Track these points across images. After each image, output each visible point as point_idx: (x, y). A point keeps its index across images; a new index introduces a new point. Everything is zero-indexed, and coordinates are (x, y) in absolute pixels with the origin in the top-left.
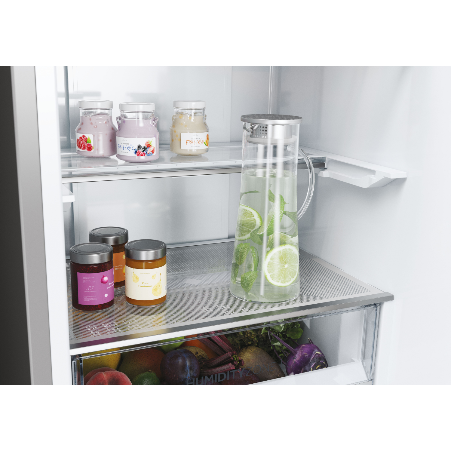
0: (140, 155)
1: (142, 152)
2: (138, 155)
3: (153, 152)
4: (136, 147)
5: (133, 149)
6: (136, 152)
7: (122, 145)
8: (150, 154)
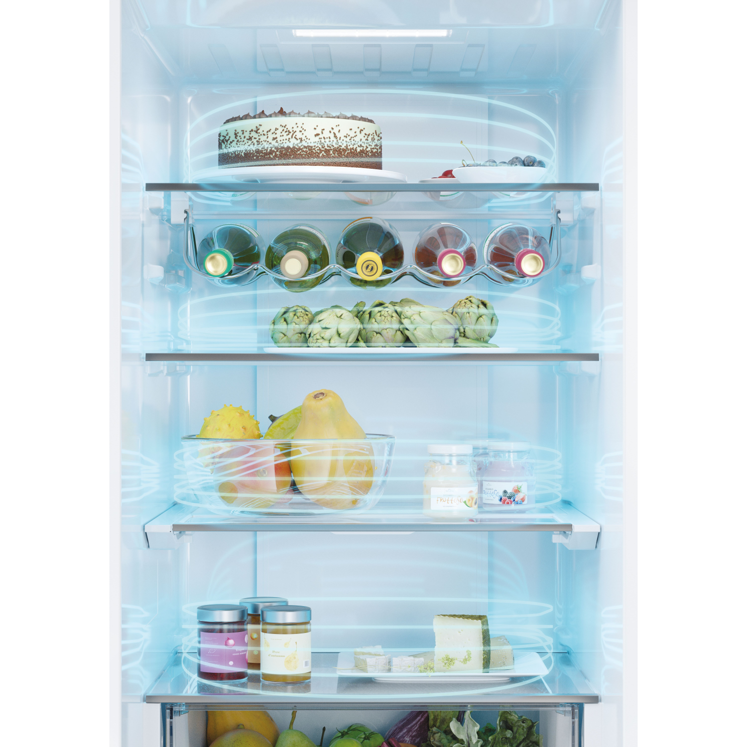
0: (506, 503)
1: (508, 500)
2: (504, 503)
3: (523, 500)
4: (501, 494)
5: (498, 495)
6: (501, 499)
7: (487, 491)
8: (519, 502)
